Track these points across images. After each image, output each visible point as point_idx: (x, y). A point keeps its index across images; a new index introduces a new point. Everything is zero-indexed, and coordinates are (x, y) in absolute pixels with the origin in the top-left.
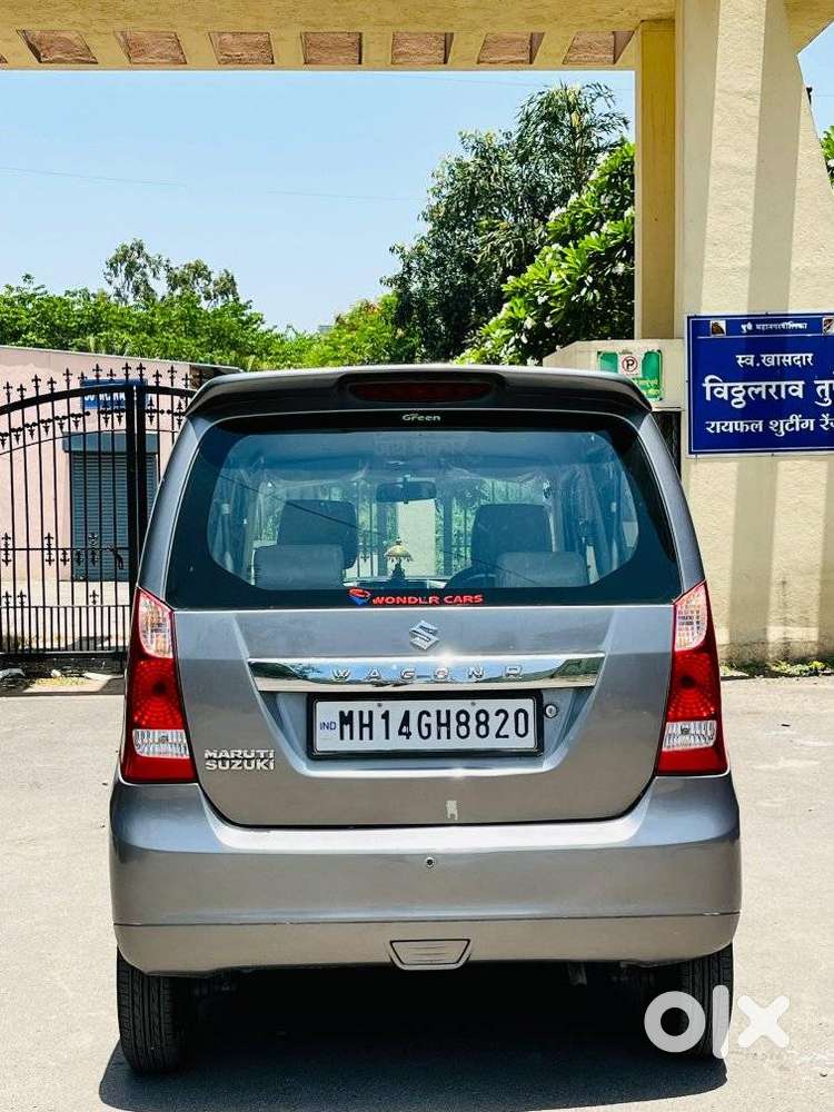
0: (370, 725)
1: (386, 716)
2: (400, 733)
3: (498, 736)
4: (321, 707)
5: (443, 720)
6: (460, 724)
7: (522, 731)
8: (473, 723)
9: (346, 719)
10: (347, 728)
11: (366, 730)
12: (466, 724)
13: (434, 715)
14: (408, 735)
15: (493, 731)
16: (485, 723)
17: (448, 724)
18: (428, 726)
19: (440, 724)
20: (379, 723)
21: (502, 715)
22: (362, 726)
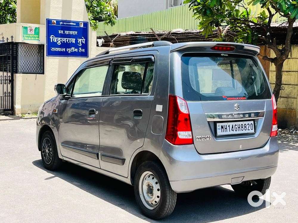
0: (226, 128)
1: (229, 126)
2: (232, 130)
3: (248, 130)
4: (218, 124)
5: (239, 127)
6: (242, 127)
7: (252, 129)
8: (244, 127)
9: (222, 127)
10: (222, 129)
11: (226, 129)
12: (243, 127)
13: (237, 125)
14: (233, 130)
15: (247, 129)
16: (246, 127)
17: (240, 128)
18: (236, 128)
19: (238, 128)
20: (228, 128)
21: (248, 125)
22: (225, 129)
